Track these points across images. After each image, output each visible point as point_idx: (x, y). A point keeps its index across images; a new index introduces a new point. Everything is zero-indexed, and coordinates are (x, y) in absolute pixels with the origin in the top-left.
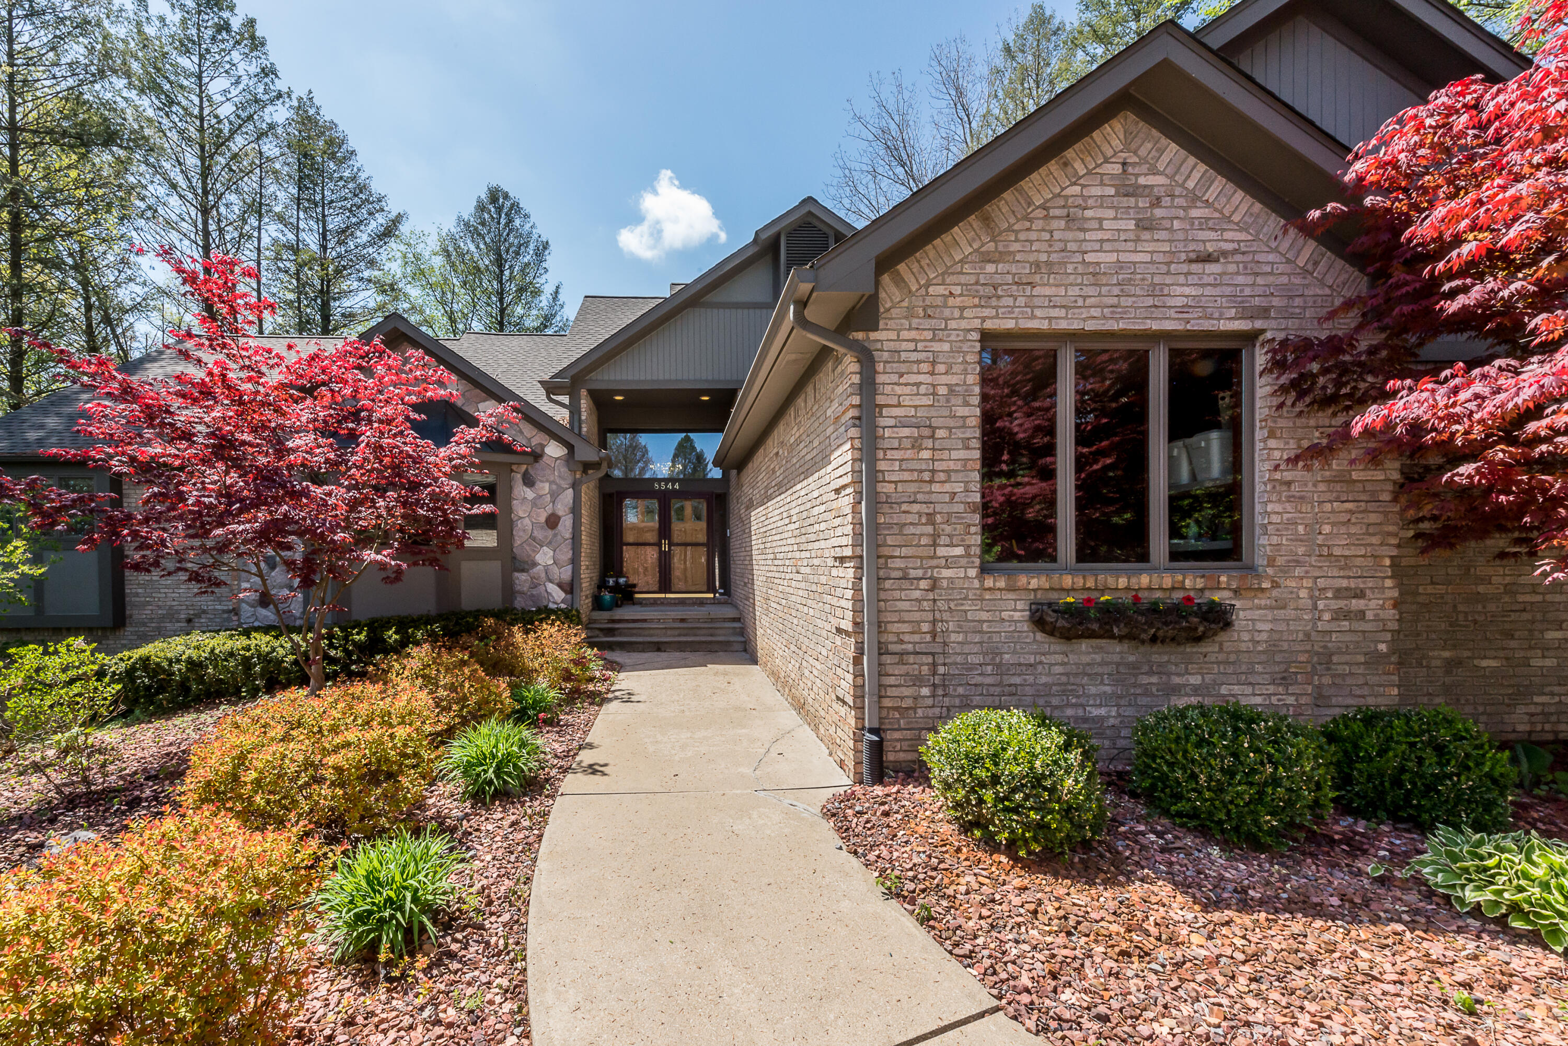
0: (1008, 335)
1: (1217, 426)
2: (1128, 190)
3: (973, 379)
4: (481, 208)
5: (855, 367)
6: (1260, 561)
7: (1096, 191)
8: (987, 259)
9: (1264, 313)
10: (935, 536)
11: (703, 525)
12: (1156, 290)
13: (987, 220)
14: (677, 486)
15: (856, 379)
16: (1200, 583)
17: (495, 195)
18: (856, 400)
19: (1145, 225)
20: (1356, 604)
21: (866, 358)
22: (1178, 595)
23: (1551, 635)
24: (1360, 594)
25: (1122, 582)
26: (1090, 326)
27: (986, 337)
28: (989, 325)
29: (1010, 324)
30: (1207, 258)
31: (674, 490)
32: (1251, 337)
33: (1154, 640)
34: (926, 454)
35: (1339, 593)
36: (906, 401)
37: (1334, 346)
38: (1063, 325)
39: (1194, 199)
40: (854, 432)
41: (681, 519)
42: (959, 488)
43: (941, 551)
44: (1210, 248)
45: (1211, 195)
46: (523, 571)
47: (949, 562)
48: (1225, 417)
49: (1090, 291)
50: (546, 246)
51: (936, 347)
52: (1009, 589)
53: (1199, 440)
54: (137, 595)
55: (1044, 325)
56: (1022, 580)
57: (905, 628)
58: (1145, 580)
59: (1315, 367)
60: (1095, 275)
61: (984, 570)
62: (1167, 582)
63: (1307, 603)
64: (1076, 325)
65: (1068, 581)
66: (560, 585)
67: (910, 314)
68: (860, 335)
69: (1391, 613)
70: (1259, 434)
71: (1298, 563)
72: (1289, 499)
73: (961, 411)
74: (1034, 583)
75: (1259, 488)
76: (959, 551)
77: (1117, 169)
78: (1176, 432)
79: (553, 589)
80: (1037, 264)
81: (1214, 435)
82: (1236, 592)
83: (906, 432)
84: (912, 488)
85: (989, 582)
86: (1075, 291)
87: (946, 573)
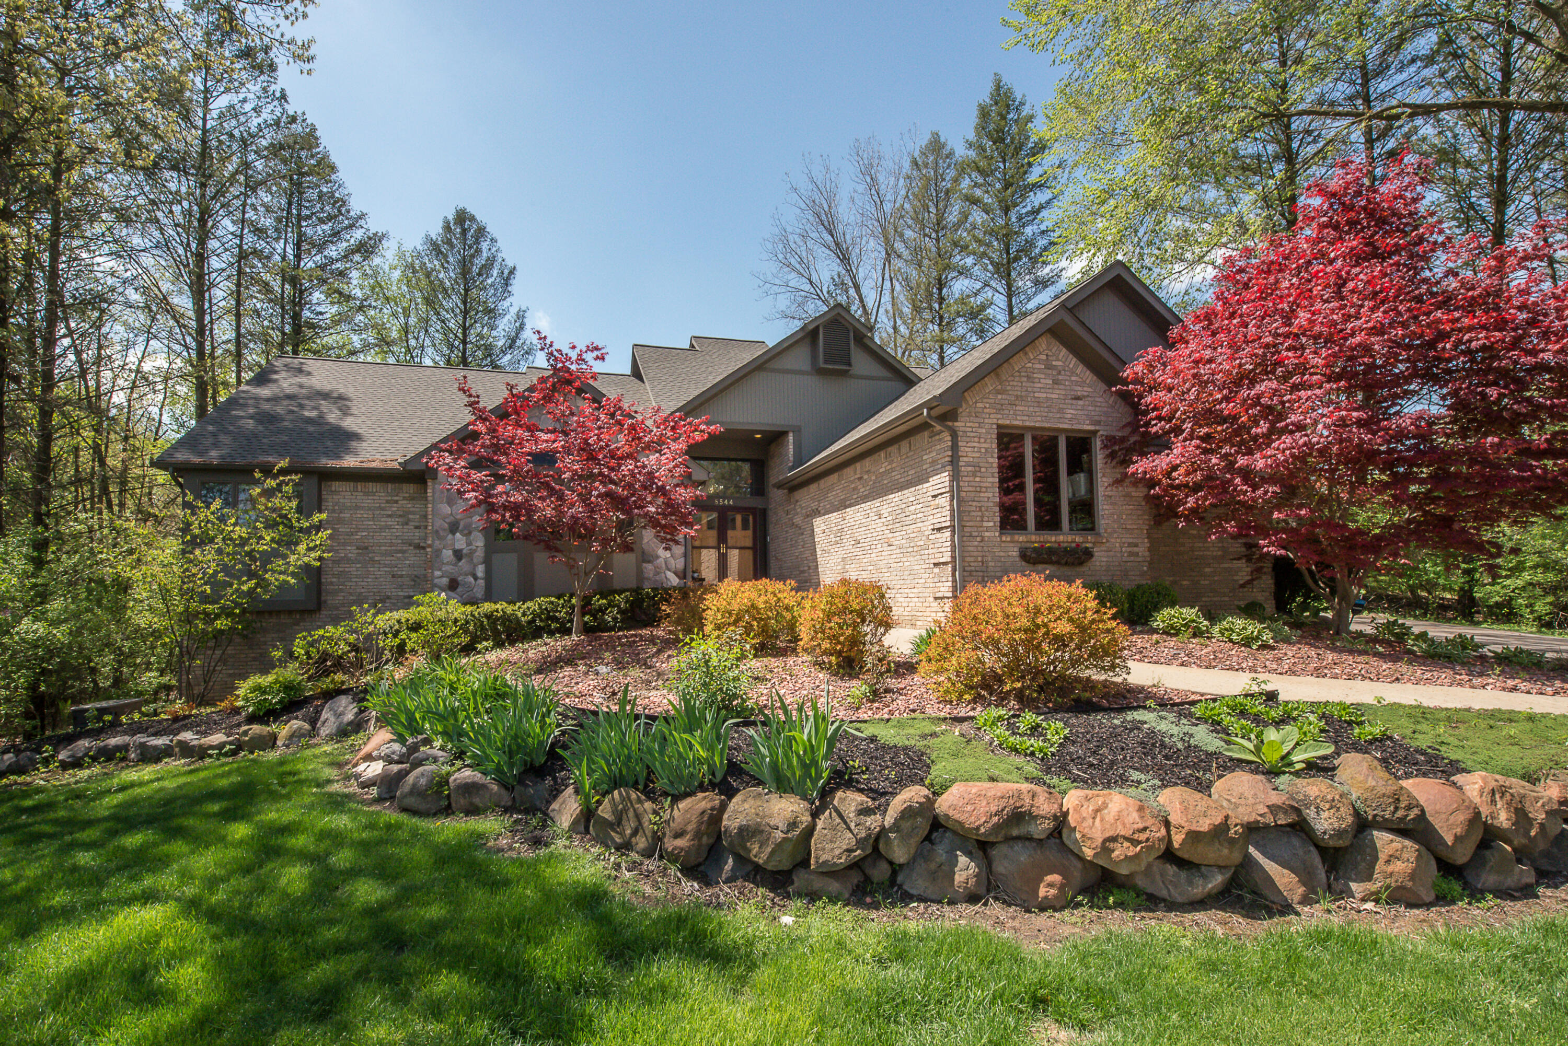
0: (1007, 427)
1: (1082, 471)
2: (1049, 367)
3: (995, 446)
4: (447, 227)
5: (949, 438)
6: (1102, 531)
7: (1037, 366)
8: (999, 392)
9: (1098, 423)
10: (982, 517)
11: (749, 533)
12: (1061, 411)
13: (998, 375)
14: (731, 502)
15: (950, 443)
16: (1081, 540)
17: (462, 217)
18: (950, 453)
19: (1056, 382)
20: (1136, 549)
21: (954, 435)
22: (1074, 545)
23: (1207, 570)
24: (1136, 545)
25: (1053, 539)
26: (1037, 425)
27: (999, 427)
28: (1000, 422)
29: (1008, 422)
30: (1078, 398)
31: (729, 506)
32: (1095, 433)
33: (1066, 564)
34: (978, 479)
35: (1130, 545)
36: (970, 454)
37: (1123, 440)
38: (1027, 424)
39: (1073, 373)
40: (949, 468)
41: (734, 528)
42: (990, 495)
43: (985, 524)
44: (1079, 394)
45: (1078, 371)
46: (649, 562)
47: (988, 529)
48: (1085, 466)
49: (1037, 409)
50: (512, 271)
51: (980, 430)
52: (1011, 542)
53: (1076, 476)
54: (332, 583)
55: (1020, 423)
56: (1016, 537)
57: (972, 559)
58: (1061, 538)
59: (1117, 448)
60: (1039, 403)
61: (1001, 534)
62: (1070, 538)
63: (1118, 549)
64: (1032, 424)
65: (1033, 538)
66: (676, 573)
67: (970, 415)
68: (950, 424)
69: (1147, 554)
70: (1100, 475)
71: (1115, 532)
72: (1112, 504)
73: (991, 460)
74: (1021, 539)
75: (1100, 498)
76: (991, 524)
77: (1044, 357)
78: (1071, 472)
79: (670, 575)
80: (1017, 396)
81: (1082, 475)
82: (1094, 543)
83: (970, 469)
84: (973, 494)
85: (1004, 538)
86: (1031, 409)
87: (987, 534)
